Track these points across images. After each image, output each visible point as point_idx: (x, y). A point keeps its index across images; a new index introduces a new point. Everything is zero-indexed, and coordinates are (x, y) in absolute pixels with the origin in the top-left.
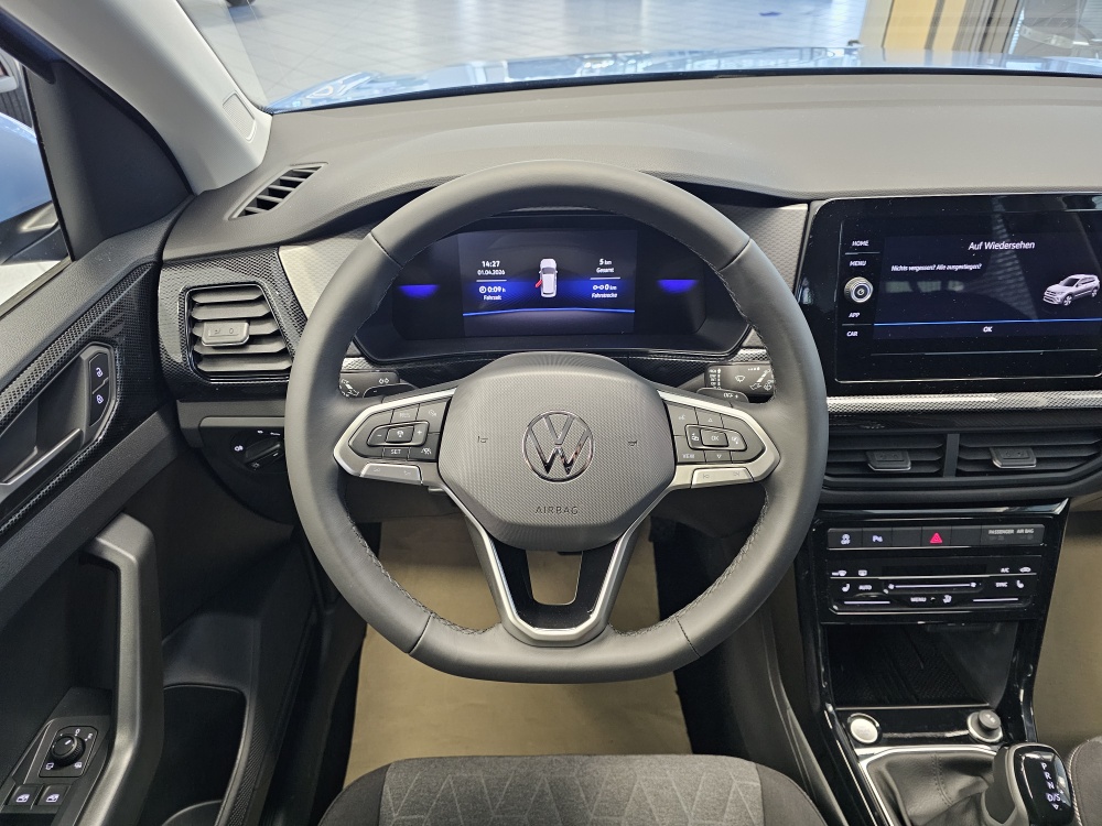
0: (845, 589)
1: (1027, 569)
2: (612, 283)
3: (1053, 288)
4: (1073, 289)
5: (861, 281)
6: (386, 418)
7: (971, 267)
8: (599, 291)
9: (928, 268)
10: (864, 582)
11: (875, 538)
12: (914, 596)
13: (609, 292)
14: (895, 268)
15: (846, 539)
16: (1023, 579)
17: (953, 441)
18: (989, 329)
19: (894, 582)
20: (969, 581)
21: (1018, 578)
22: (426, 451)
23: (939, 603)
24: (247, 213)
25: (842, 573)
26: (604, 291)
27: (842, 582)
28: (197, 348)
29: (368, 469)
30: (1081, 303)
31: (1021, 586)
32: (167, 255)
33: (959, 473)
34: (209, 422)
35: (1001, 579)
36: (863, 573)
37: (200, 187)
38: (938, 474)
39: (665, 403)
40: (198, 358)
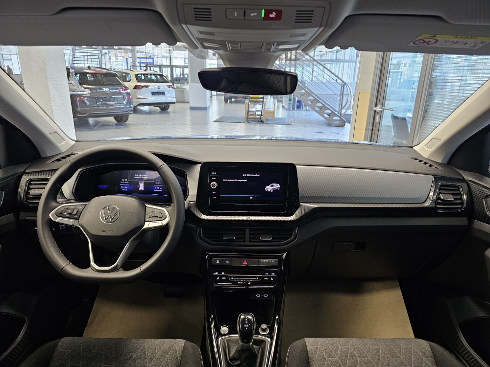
0: (218, 279)
1: (273, 274)
2: (160, 187)
3: (267, 187)
4: (273, 188)
5: (215, 183)
6: (67, 207)
7: (244, 181)
8: (156, 189)
9: (232, 180)
10: (223, 276)
11: (227, 262)
12: (239, 282)
13: (160, 189)
14: (224, 180)
15: (218, 262)
16: (273, 277)
17: (248, 232)
18: (251, 198)
19: (234, 277)
20: (256, 277)
21: (271, 277)
22: (76, 216)
23: (247, 284)
24: (53, 162)
25: (217, 273)
26: (158, 189)
27: (217, 276)
28: (28, 196)
29: (58, 220)
30: (275, 191)
31: (272, 279)
32: (26, 171)
33: (250, 242)
34: (27, 218)
35: (266, 277)
36: (223, 273)
37: (43, 156)
38: (244, 241)
39: (146, 206)
40: (28, 198)
